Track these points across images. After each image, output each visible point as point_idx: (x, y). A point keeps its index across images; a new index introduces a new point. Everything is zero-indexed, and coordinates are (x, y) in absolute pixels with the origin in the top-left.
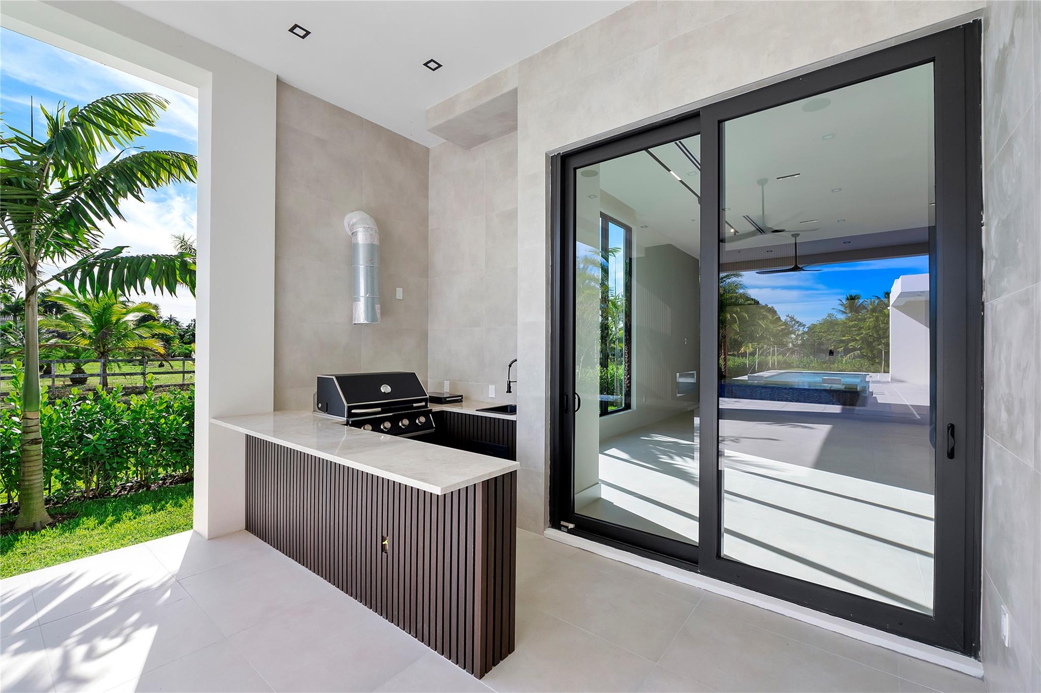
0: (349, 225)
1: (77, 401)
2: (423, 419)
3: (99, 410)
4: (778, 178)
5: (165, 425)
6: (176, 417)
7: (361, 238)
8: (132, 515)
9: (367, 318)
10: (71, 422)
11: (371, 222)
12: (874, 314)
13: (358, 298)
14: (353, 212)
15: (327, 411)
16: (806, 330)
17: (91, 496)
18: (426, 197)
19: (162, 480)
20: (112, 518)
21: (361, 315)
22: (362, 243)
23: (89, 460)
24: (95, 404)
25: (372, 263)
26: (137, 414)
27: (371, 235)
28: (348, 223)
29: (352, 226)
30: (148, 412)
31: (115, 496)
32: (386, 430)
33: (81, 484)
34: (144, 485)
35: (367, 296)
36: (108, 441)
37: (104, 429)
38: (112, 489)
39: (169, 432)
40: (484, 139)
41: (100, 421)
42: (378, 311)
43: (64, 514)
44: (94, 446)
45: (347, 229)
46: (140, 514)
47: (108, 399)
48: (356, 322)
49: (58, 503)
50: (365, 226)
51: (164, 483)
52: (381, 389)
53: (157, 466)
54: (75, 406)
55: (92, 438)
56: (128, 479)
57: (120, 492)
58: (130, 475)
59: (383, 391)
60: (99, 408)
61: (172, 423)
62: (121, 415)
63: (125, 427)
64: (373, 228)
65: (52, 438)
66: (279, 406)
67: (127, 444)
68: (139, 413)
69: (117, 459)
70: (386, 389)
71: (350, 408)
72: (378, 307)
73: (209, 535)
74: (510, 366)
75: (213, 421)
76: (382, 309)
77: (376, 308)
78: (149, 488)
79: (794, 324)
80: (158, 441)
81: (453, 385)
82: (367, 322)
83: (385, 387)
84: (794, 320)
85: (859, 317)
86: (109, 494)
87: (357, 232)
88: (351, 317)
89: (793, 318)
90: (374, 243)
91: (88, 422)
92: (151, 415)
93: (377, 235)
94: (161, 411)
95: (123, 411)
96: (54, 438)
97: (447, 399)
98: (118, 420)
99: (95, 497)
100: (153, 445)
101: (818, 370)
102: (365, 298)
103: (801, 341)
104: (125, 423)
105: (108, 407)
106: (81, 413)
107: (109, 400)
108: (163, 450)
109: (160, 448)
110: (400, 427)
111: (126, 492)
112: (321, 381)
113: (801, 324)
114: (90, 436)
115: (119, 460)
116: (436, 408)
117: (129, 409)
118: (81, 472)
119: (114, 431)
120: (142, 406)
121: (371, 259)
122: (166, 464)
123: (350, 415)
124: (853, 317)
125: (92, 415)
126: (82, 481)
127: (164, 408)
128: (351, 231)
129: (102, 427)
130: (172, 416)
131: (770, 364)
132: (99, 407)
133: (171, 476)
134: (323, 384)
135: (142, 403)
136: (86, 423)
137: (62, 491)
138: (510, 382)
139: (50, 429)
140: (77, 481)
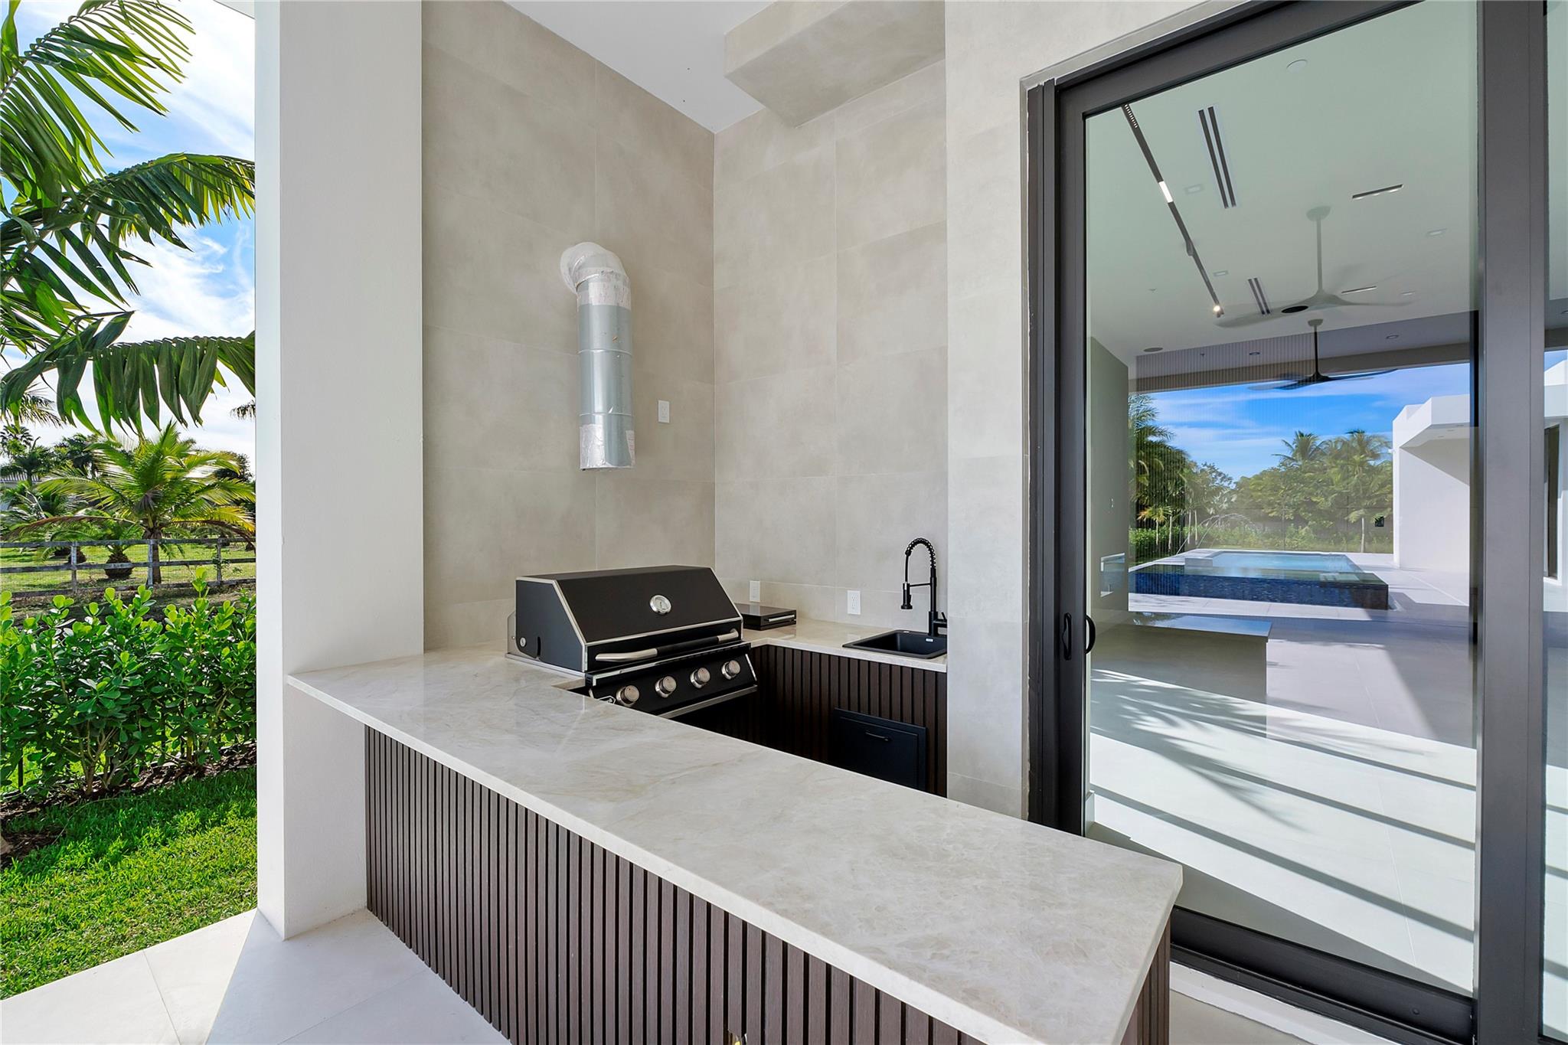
0: (570, 270)
1: (66, 619)
2: (735, 667)
3: (108, 634)
4: (1354, 197)
5: (230, 659)
6: (249, 644)
7: (597, 294)
8: (160, 837)
9: (609, 457)
10: (56, 658)
11: (614, 264)
12: (1338, 462)
13: (590, 415)
14: (576, 244)
15: (539, 654)
16: (1233, 486)
17: (95, 791)
18: (709, 227)
19: (227, 754)
20: (121, 842)
21: (597, 453)
22: (597, 304)
23: (88, 726)
24: (101, 624)
25: (619, 346)
26: (178, 641)
27: (616, 288)
28: (568, 265)
29: (576, 272)
30: (199, 636)
31: (139, 790)
32: (667, 695)
33: (77, 768)
34: (192, 766)
35: (610, 412)
36: (124, 692)
37: (118, 672)
38: (134, 776)
39: (236, 672)
40: (835, 98)
41: (110, 653)
42: (631, 443)
43: (35, 832)
44: (98, 699)
45: (567, 279)
46: (177, 835)
47: (124, 615)
48: (588, 466)
49: (33, 804)
50: (602, 269)
51: (230, 761)
52: (652, 604)
53: (216, 733)
54: (62, 628)
55: (95, 688)
56: (163, 755)
57: (150, 780)
58: (166, 750)
59: (655, 609)
60: (109, 631)
61: (242, 656)
62: (151, 642)
63: (157, 663)
64: (620, 275)
65: (19, 689)
66: (435, 640)
67: (158, 695)
68: (181, 638)
69: (142, 723)
70: (660, 604)
71: (593, 651)
72: (630, 434)
73: (287, 929)
74: (908, 553)
75: (291, 680)
76: (637, 438)
77: (628, 437)
78: (201, 771)
79: (1216, 476)
80: (218, 687)
81: (767, 588)
82: (611, 466)
83: (659, 602)
84: (1215, 471)
85: (1316, 466)
86: (129, 784)
87: (587, 281)
88: (576, 453)
89: (1213, 467)
90: (621, 305)
91: (88, 657)
92: (203, 641)
93: (628, 290)
94: (223, 633)
95: (153, 635)
96: (21, 688)
97: (770, 620)
98: (143, 652)
99: (102, 793)
100: (208, 695)
101: (1259, 548)
102: (604, 416)
103: (1227, 505)
104: (156, 657)
105: (126, 628)
106: (73, 640)
107: (127, 615)
108: (227, 704)
109: (222, 700)
110: (692, 684)
111: (161, 781)
112: (524, 590)
113: (1225, 478)
114: (90, 683)
115: (147, 724)
116: (756, 639)
117: (164, 630)
118: (76, 747)
119: (135, 674)
120: (187, 625)
121: (616, 338)
122: (234, 729)
123: (595, 667)
124: (1306, 467)
125: (96, 643)
126: (79, 762)
127: (228, 629)
128: (574, 281)
129: (114, 668)
130: (242, 642)
131: (1188, 538)
132: (108, 628)
133: (242, 746)
134: (529, 596)
135: (186, 621)
136: (84, 659)
137: (40, 782)
138: (908, 586)
139: (13, 676)
140: (71, 762)
